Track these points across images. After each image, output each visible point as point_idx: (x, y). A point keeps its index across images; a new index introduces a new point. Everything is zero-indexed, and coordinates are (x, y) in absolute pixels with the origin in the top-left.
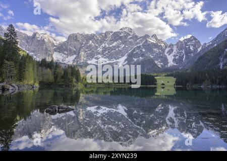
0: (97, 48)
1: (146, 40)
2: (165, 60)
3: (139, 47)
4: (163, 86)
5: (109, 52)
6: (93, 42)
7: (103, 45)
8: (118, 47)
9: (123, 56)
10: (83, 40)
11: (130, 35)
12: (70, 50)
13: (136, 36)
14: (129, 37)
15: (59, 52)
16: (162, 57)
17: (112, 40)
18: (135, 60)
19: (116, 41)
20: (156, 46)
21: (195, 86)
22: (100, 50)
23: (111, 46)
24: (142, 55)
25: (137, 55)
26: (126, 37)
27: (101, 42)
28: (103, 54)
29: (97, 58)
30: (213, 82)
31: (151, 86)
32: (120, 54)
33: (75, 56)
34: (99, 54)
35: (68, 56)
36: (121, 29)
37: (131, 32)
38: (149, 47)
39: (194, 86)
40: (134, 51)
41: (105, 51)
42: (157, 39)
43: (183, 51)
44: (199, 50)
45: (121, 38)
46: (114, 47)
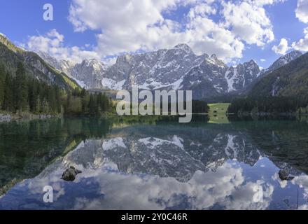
0: (149, 70)
1: (205, 61)
2: (225, 85)
3: (197, 68)
4: (215, 114)
5: (162, 75)
6: (144, 63)
7: (156, 66)
8: (173, 68)
9: (178, 79)
10: (133, 62)
11: (186, 54)
12: (119, 74)
13: (194, 55)
14: (186, 56)
15: (108, 78)
16: (221, 81)
17: (166, 60)
18: (192, 83)
19: (171, 60)
20: (215, 67)
21: (246, 114)
22: (152, 72)
23: (164, 67)
24: (200, 78)
25: (194, 78)
26: (182, 56)
27: (153, 63)
28: (155, 77)
29: (149, 82)
30: (260, 109)
31: (203, 114)
32: (175, 76)
33: (124, 81)
34: (151, 77)
35: (117, 81)
36: (176, 47)
37: (188, 50)
38: (208, 69)
39: (244, 114)
40: (191, 72)
41: (158, 73)
42: (216, 59)
43: (243, 76)
44: (258, 75)
45: (176, 57)
46: (168, 68)
